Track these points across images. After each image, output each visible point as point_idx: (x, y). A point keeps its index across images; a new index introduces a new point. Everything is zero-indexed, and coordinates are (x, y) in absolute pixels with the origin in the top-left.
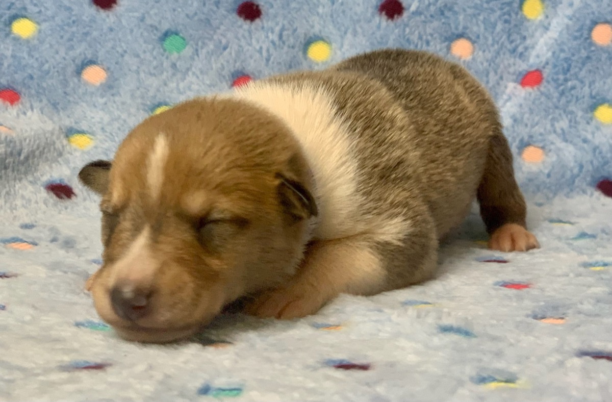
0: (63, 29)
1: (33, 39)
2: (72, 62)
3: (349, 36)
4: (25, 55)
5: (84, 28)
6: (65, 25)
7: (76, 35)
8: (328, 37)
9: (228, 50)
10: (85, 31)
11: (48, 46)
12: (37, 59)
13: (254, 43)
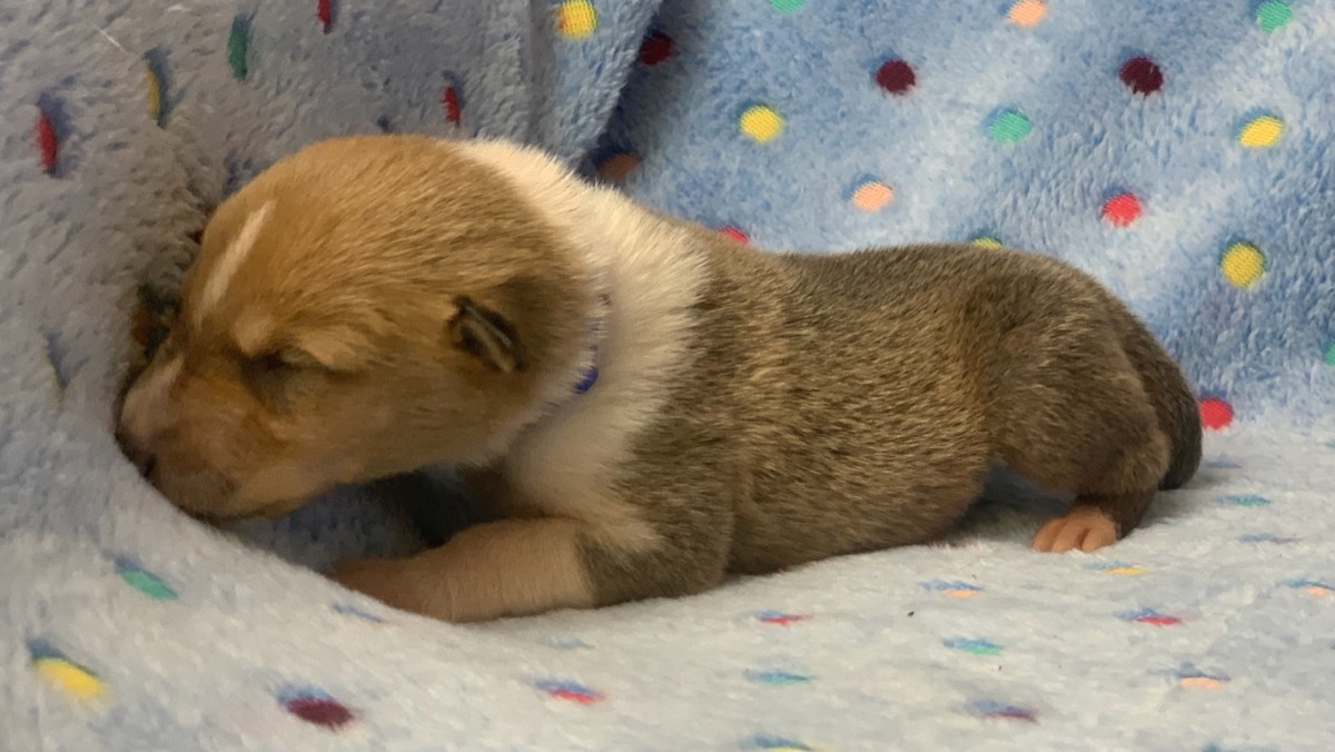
0: (824, 126)
1: (776, 143)
2: (835, 179)
3: (1317, 101)
4: (761, 170)
5: (859, 124)
6: (827, 120)
7: (845, 136)
8: (1277, 108)
9: (1103, 144)
10: (860, 128)
11: (798, 155)
12: (779, 177)
13: (1147, 134)
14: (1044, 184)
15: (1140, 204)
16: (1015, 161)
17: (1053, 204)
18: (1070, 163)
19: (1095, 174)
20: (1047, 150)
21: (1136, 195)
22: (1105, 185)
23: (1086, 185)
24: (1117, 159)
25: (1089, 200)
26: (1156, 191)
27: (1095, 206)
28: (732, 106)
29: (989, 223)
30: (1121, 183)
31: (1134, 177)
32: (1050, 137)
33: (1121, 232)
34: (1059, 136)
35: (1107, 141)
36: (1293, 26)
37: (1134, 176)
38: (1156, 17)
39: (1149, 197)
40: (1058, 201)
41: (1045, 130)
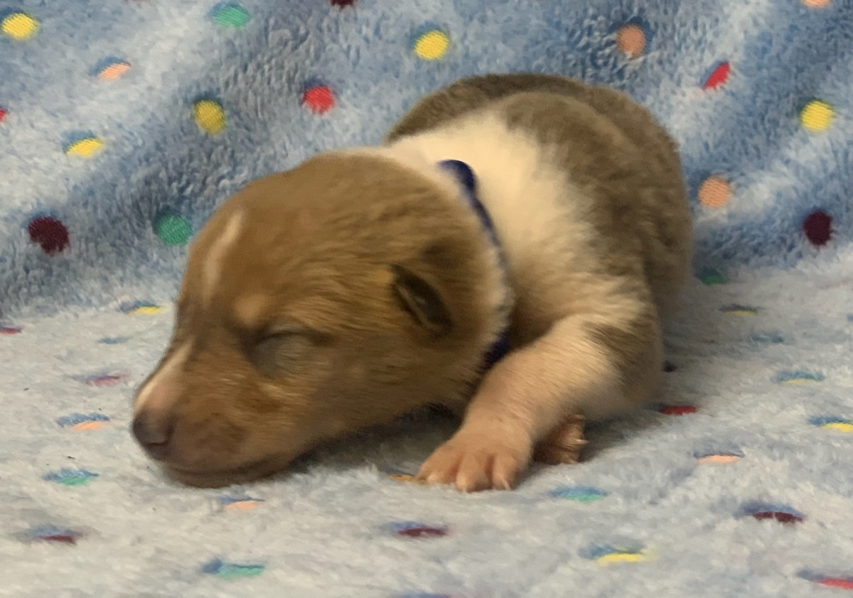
0: (73, 25)
1: (31, 39)
3: (476, 22)
6: (76, 20)
7: (92, 31)
8: (445, 25)
9: (306, 43)
10: (105, 25)
13: (342, 40)
14: (259, 66)
15: (334, 97)
16: (237, 43)
17: (266, 83)
18: (280, 53)
19: (299, 66)
20: (264, 39)
21: (330, 89)
22: (307, 77)
23: (292, 74)
24: (317, 57)
25: (293, 87)
26: (348, 87)
27: (299, 92)
29: (214, 89)
30: (319, 77)
31: (331, 74)
32: (266, 29)
33: (317, 119)
34: (274, 29)
35: (310, 41)
37: (330, 72)
39: (341, 92)
40: (269, 83)
41: (263, 23)
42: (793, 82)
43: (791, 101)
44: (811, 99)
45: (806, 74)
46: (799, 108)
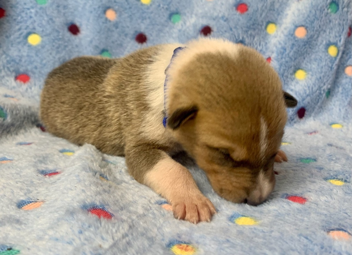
28: (24, 34)
36: (181, 22)
38: (145, 21)
42: (293, 63)
43: (292, 70)
44: (299, 69)
45: (297, 60)
46: (295, 72)
